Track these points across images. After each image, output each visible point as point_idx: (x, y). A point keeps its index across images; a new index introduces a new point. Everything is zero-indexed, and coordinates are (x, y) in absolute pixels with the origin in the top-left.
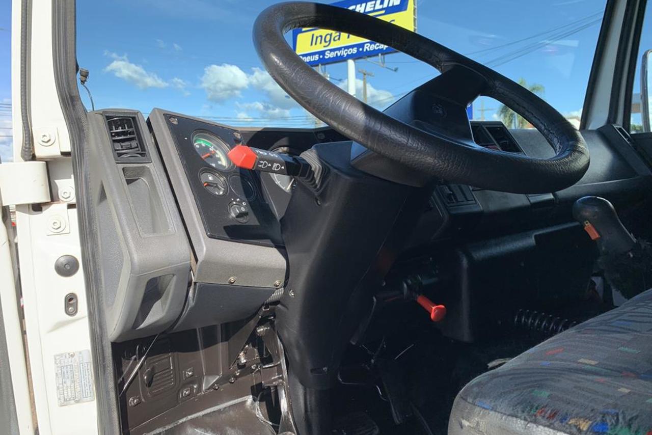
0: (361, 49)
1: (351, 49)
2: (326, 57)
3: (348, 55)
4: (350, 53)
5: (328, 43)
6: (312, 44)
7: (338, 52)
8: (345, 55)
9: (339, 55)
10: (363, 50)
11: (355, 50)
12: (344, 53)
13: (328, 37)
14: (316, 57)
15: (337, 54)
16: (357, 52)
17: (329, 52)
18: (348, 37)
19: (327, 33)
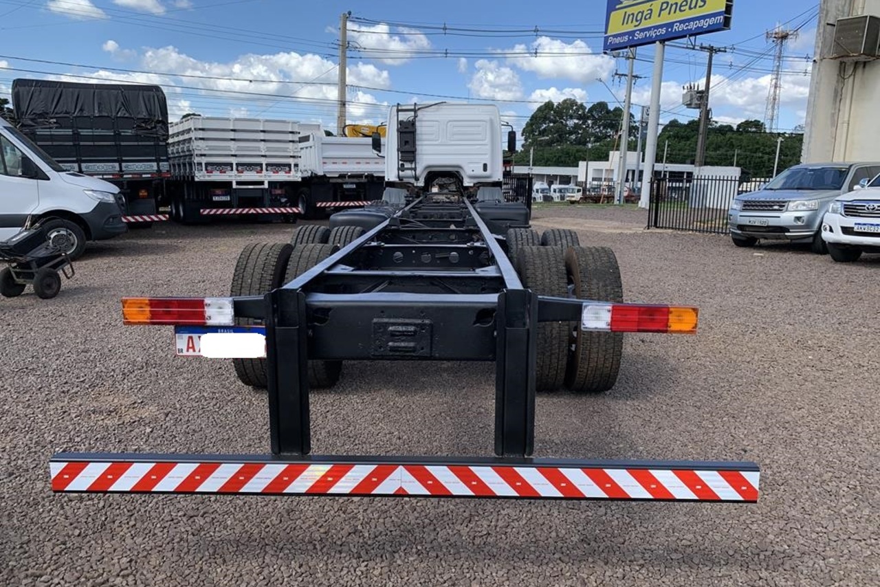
0: (670, 30)
1: (660, 29)
2: (635, 38)
3: (657, 35)
4: (658, 34)
5: (637, 23)
6: (623, 24)
7: (647, 32)
8: (654, 35)
9: (648, 35)
10: (672, 30)
11: (663, 31)
12: (653, 34)
13: (640, 14)
14: (626, 38)
15: (646, 34)
16: (666, 33)
17: (638, 32)
18: (659, 15)
19: (639, 11)
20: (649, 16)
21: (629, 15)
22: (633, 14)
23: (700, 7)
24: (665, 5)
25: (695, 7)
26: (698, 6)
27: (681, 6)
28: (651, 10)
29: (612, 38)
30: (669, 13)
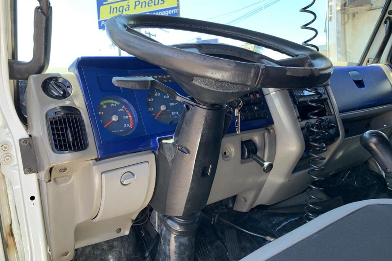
5: (122, 12)
6: (110, 13)
18: (135, 8)
19: (121, 6)
20: (128, 8)
21: (114, 9)
22: (116, 8)
23: (161, 4)
24: (137, 3)
25: (158, 4)
26: (159, 3)
27: (148, 3)
28: (129, 5)
29: (104, 22)
30: (141, 7)
